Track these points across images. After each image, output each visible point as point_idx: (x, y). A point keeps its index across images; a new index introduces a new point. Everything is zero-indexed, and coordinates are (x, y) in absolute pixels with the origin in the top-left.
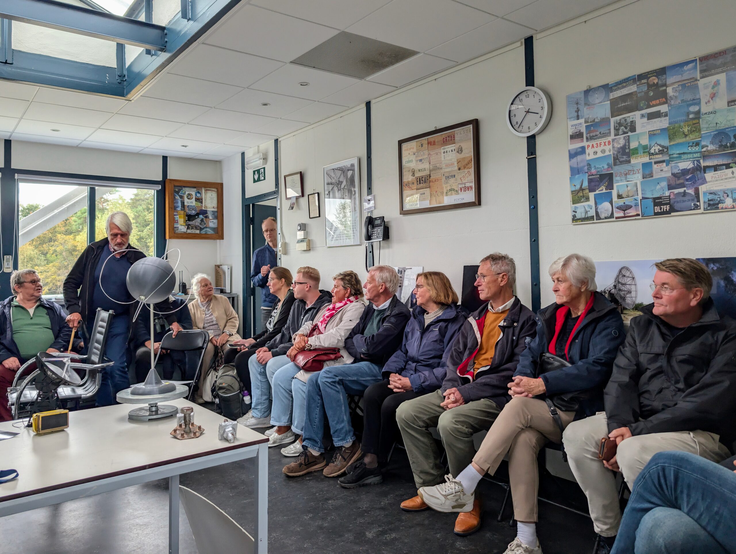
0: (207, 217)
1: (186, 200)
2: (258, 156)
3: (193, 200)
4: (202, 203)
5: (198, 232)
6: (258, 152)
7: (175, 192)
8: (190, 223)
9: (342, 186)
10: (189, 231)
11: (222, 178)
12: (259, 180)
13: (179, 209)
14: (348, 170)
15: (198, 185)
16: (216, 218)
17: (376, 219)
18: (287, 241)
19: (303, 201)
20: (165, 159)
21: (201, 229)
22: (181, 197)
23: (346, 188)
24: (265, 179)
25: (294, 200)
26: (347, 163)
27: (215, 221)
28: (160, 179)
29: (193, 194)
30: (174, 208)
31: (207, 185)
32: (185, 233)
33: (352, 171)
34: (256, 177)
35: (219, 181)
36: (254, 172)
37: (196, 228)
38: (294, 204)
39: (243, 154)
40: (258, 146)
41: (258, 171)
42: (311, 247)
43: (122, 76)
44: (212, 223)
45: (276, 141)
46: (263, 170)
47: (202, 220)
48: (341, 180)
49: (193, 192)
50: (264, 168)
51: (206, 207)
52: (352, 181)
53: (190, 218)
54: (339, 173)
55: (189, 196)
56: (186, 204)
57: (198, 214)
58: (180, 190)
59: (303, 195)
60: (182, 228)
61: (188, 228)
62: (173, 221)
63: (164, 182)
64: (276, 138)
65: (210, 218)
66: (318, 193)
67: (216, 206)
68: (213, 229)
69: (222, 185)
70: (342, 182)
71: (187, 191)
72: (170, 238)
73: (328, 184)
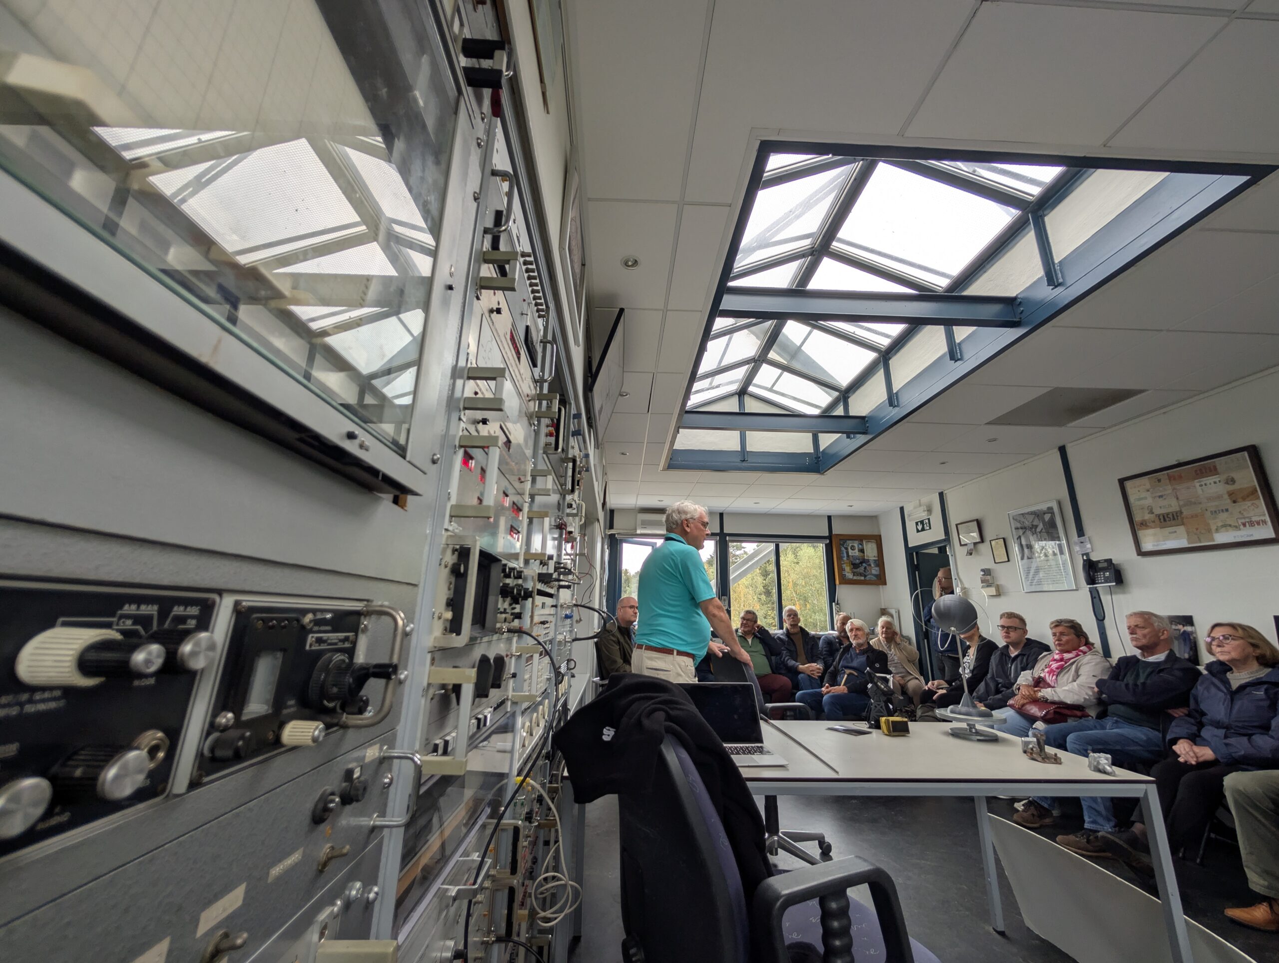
0: (870, 565)
1: (850, 551)
2: (922, 508)
3: (856, 550)
4: (864, 552)
5: (862, 578)
6: (920, 505)
7: (841, 544)
8: (855, 570)
9: (1038, 530)
10: (855, 578)
11: (879, 531)
12: (923, 529)
13: (845, 559)
14: (1044, 514)
15: (861, 538)
16: (877, 565)
17: (1099, 562)
18: (966, 586)
19: (984, 548)
20: (829, 518)
21: (865, 576)
22: (847, 549)
23: (1044, 531)
24: (930, 528)
25: (972, 546)
26: (1044, 507)
27: (877, 568)
28: (827, 534)
29: (856, 545)
30: (840, 558)
31: (869, 538)
32: (852, 580)
33: (1050, 515)
34: (920, 527)
35: (876, 533)
36: (917, 524)
37: (861, 575)
38: (971, 550)
39: (902, 509)
40: (920, 500)
41: (922, 522)
42: (1001, 591)
43: (818, 458)
44: (875, 571)
45: (941, 495)
46: (927, 521)
47: (865, 568)
48: (1035, 523)
49: (856, 544)
50: (929, 519)
51: (868, 556)
52: (1052, 525)
53: (855, 566)
54: (1031, 517)
55: (853, 548)
56: (850, 554)
57: (861, 563)
58: (844, 543)
59: (982, 541)
60: (850, 576)
61: (854, 575)
62: (841, 570)
63: (830, 537)
64: (940, 491)
65: (872, 566)
66: (1004, 539)
67: (876, 555)
68: (876, 576)
69: (880, 536)
70: (1037, 526)
71: (850, 543)
72: (840, 583)
73: (1017, 529)
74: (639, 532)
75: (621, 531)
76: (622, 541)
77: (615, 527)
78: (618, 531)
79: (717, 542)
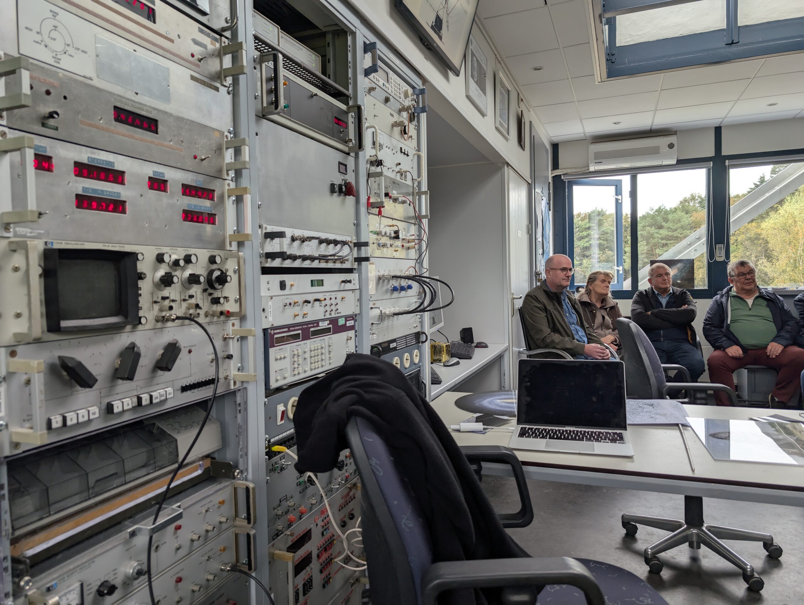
74: (592, 169)
75: (569, 171)
76: (571, 183)
77: (560, 167)
78: (565, 171)
79: (709, 170)
